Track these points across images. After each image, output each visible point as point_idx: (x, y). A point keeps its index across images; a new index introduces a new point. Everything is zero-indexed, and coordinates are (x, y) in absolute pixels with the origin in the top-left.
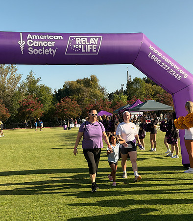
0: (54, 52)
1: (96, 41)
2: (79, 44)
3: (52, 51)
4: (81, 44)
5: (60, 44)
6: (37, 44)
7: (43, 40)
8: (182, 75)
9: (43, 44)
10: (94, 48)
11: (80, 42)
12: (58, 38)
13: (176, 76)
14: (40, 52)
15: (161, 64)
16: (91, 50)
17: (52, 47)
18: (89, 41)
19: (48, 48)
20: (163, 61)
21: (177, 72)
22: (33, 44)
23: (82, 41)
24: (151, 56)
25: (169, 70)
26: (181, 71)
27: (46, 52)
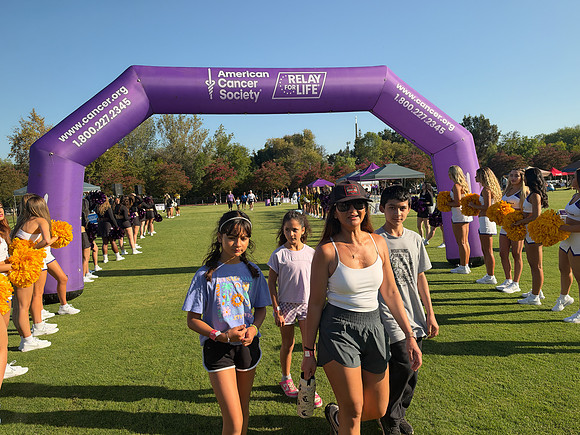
0: (257, 97)
1: (318, 79)
2: (292, 84)
3: (253, 95)
4: (296, 84)
5: (265, 84)
6: (233, 84)
7: (241, 79)
8: (447, 127)
9: (241, 84)
10: (314, 89)
11: (294, 81)
12: (262, 75)
13: (437, 128)
14: (237, 95)
15: (414, 110)
16: (310, 92)
17: (254, 89)
18: (306, 79)
19: (248, 89)
20: (417, 106)
21: (439, 122)
22: (226, 83)
23: (297, 79)
24: (399, 98)
25: (426, 119)
26: (444, 121)
27: (245, 95)
